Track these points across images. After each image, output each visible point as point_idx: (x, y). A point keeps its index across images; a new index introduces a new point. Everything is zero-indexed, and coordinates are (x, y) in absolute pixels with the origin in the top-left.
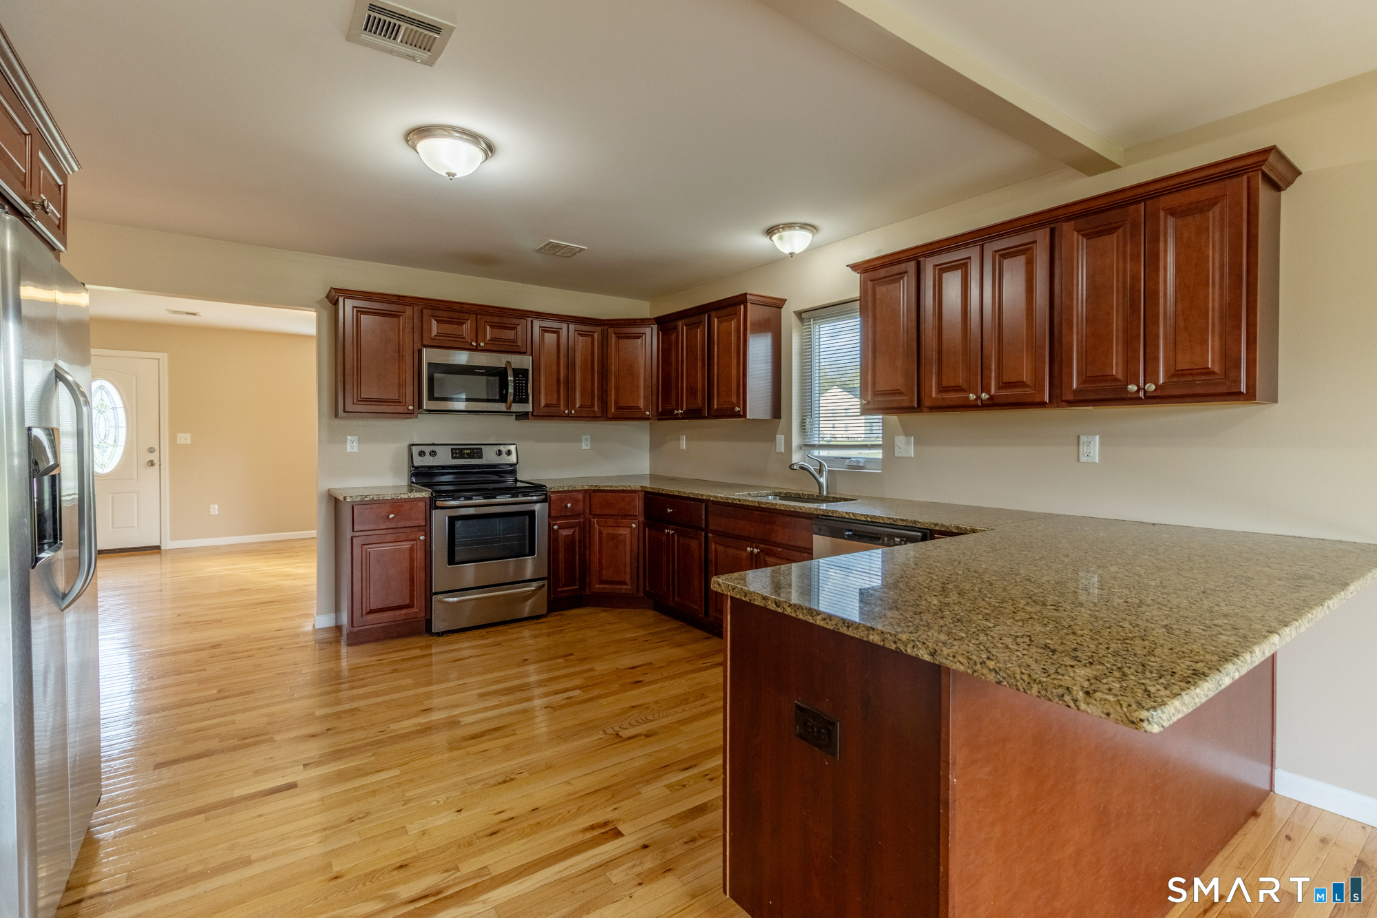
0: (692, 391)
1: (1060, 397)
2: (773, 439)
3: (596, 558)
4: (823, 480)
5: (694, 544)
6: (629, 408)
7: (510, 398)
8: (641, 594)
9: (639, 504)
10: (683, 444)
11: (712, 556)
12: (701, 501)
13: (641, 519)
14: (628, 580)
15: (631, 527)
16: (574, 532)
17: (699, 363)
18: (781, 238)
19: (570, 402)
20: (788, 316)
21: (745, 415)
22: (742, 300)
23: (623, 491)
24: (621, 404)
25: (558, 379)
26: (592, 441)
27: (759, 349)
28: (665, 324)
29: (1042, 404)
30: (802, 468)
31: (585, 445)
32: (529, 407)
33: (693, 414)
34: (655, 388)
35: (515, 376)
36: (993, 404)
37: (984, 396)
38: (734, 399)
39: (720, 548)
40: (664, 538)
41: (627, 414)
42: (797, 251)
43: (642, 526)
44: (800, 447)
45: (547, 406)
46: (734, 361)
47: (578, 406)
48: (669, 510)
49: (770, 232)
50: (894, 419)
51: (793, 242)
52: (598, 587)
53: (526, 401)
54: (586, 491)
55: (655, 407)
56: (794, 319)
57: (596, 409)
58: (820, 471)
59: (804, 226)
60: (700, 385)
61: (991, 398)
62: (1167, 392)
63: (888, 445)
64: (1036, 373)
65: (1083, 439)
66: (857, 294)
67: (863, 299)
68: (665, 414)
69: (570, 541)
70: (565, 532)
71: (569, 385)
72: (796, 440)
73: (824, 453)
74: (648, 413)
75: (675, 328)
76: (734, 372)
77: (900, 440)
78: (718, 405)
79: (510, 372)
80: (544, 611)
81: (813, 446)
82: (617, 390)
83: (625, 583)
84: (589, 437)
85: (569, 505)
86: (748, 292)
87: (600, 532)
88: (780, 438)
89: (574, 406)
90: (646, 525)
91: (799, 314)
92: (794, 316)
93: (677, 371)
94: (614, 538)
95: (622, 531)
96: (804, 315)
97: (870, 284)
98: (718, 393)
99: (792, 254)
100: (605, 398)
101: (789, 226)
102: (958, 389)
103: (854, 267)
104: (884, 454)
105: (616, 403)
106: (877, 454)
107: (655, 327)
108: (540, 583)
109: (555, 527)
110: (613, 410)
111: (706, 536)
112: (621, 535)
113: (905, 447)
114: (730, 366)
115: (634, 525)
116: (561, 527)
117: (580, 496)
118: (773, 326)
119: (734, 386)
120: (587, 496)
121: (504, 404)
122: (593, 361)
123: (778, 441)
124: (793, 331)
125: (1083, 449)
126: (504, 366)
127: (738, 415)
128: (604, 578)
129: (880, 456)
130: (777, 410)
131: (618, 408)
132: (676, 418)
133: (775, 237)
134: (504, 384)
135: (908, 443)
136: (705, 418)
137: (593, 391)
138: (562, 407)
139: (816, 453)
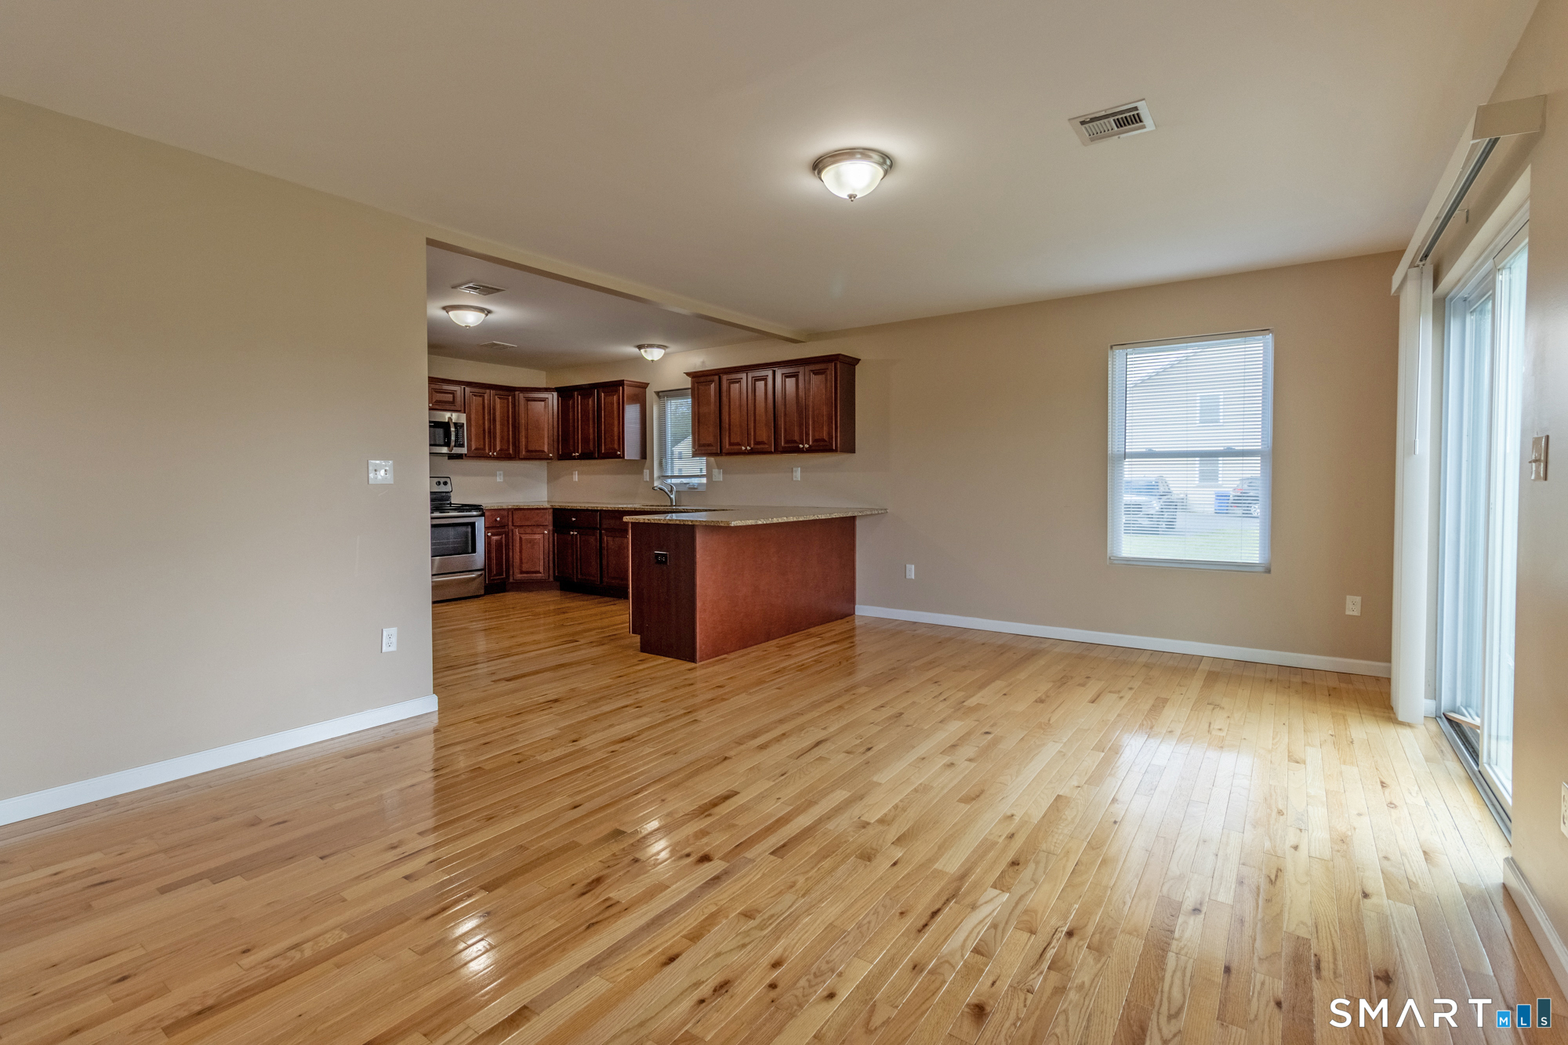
0: (586, 440)
1: (779, 450)
2: (642, 473)
3: (517, 557)
4: (673, 496)
5: (592, 540)
6: (536, 451)
7: (453, 444)
8: (551, 579)
9: (549, 518)
10: (576, 478)
11: (605, 545)
12: (597, 511)
13: (551, 528)
14: (541, 570)
15: (544, 533)
16: (502, 538)
17: (591, 423)
18: (646, 351)
19: (492, 447)
20: (650, 394)
21: (624, 457)
22: (621, 383)
23: (537, 509)
24: (530, 448)
25: (484, 430)
26: (504, 476)
27: (632, 413)
28: (565, 393)
29: (770, 453)
30: (661, 489)
31: (499, 479)
32: (464, 451)
33: (587, 456)
34: (556, 438)
35: (456, 428)
36: (752, 452)
37: (748, 448)
38: (616, 446)
39: (610, 539)
40: (570, 538)
41: (534, 455)
42: (655, 359)
43: (551, 533)
44: (659, 477)
45: (476, 449)
46: (616, 423)
47: (498, 449)
48: (574, 519)
49: (640, 347)
50: (712, 459)
51: (654, 354)
52: (519, 576)
53: (462, 446)
54: (509, 509)
55: (556, 451)
56: (655, 396)
57: (511, 452)
58: (671, 491)
59: (659, 346)
60: (591, 437)
61: (752, 448)
62: (813, 448)
63: (709, 476)
64: (769, 437)
65: (794, 469)
66: (690, 386)
67: (693, 389)
68: (565, 455)
69: (499, 544)
70: (495, 538)
71: (492, 434)
72: (656, 474)
73: (674, 481)
74: (551, 455)
75: (573, 397)
76: (616, 429)
77: (715, 471)
78: (605, 449)
79: (452, 425)
80: (482, 592)
81: (668, 477)
82: (527, 438)
83: (539, 572)
84: (501, 472)
85: (498, 519)
86: (625, 379)
87: (520, 538)
88: (646, 472)
89: (495, 450)
90: (554, 531)
91: (658, 393)
92: (654, 394)
93: (574, 426)
94: (531, 541)
95: (537, 537)
96: (660, 394)
97: (696, 385)
98: (605, 442)
99: (652, 361)
100: (517, 444)
101: (651, 346)
102: (738, 444)
103: (688, 374)
104: (707, 480)
105: (526, 447)
106: (704, 480)
107: (555, 394)
108: (479, 573)
109: (489, 534)
110: (524, 453)
111: (601, 534)
112: (536, 539)
113: (718, 476)
114: (613, 425)
115: (546, 532)
116: (493, 535)
117: (505, 513)
118: (640, 398)
119: (616, 438)
120: (510, 513)
121: (446, 448)
122: (508, 417)
123: (645, 474)
124: (654, 403)
125: (794, 474)
126: (447, 421)
127: (619, 457)
128: (524, 569)
129: (705, 482)
130: (644, 455)
131: (528, 451)
132: (574, 458)
133: (642, 351)
134: (447, 434)
135: (719, 473)
136: (595, 458)
137: (508, 438)
138: (487, 451)
139: (669, 481)
